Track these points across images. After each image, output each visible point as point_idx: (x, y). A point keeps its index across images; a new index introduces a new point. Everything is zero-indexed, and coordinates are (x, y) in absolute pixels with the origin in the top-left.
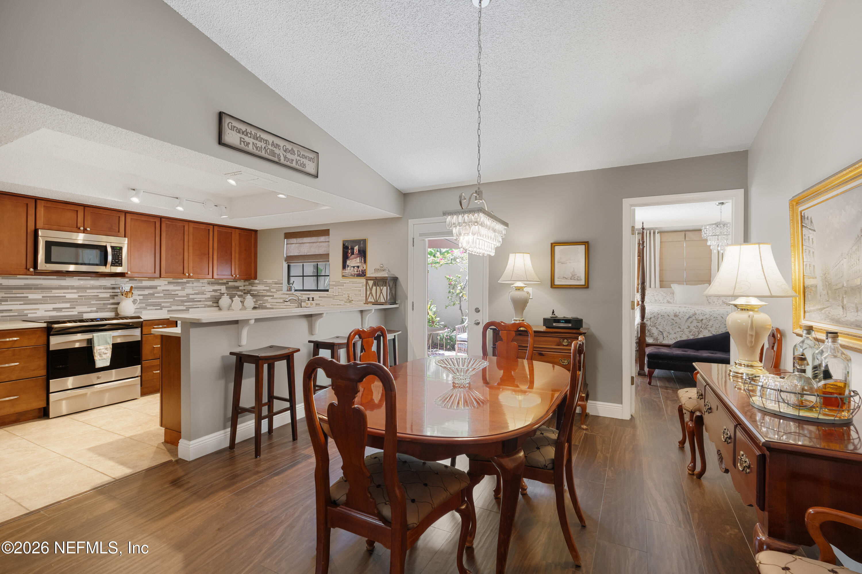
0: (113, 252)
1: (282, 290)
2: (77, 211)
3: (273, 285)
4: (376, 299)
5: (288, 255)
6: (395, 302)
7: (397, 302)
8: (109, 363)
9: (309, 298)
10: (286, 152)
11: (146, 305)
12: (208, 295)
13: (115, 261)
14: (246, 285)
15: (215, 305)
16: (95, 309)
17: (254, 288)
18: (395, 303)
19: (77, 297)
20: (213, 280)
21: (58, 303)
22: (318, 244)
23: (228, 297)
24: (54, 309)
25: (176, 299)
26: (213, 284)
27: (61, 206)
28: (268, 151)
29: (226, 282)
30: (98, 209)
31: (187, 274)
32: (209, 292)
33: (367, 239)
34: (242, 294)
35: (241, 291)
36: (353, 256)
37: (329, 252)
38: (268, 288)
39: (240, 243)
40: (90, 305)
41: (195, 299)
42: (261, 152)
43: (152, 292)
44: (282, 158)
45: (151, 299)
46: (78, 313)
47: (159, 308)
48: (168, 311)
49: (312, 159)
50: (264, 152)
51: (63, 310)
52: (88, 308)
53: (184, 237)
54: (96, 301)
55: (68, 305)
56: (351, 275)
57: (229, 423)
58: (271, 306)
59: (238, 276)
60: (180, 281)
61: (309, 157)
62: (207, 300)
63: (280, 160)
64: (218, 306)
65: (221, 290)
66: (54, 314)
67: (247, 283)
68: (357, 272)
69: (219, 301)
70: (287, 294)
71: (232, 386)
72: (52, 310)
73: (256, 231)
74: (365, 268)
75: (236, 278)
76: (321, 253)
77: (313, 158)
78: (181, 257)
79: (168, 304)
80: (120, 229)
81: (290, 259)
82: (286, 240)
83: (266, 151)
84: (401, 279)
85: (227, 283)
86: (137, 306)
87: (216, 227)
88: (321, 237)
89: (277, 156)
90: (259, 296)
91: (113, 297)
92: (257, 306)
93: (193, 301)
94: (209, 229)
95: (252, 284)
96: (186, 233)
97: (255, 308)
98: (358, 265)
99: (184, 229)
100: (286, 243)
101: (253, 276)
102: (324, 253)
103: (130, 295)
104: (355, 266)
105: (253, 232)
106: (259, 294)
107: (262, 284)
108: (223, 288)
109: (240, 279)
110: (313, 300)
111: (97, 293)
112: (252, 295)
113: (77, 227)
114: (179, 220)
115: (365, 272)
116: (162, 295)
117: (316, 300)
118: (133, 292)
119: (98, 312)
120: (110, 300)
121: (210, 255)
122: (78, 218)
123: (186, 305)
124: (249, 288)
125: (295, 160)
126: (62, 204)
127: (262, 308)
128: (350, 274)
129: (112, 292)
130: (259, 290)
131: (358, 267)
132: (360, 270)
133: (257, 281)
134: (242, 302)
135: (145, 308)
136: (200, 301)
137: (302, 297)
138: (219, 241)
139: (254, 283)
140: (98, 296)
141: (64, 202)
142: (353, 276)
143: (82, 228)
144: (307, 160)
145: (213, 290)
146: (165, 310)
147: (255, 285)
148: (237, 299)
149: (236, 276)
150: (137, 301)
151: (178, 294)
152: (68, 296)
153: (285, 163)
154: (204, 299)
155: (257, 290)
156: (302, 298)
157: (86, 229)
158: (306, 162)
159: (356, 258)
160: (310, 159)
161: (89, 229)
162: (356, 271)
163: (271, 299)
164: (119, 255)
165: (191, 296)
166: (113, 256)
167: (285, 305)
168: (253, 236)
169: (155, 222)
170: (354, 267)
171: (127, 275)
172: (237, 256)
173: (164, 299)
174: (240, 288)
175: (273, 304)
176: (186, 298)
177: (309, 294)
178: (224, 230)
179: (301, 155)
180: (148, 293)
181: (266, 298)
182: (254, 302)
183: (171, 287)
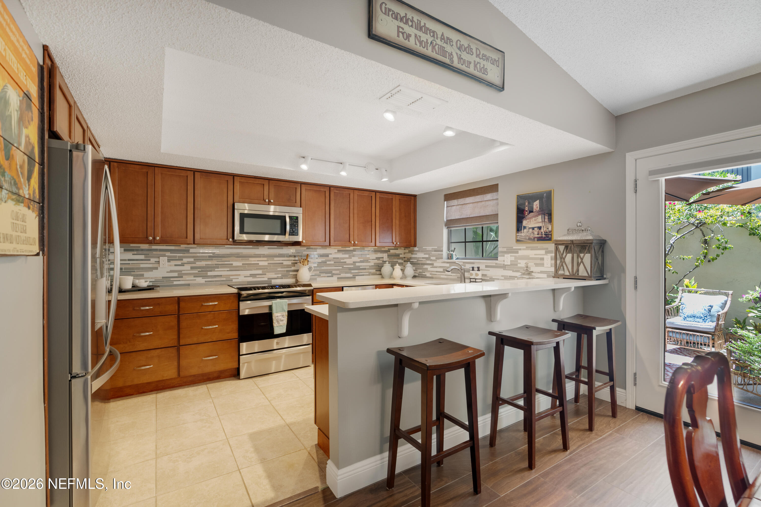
0: (291, 222)
1: (442, 258)
2: (264, 184)
3: (432, 253)
4: (573, 271)
5: (449, 219)
6: (603, 276)
7: (605, 276)
8: (285, 330)
9: (473, 268)
10: (460, 51)
11: (320, 272)
12: (372, 264)
13: (292, 230)
14: (406, 253)
15: (378, 273)
16: (280, 275)
17: (413, 256)
18: (601, 278)
19: (267, 264)
20: (376, 248)
21: (254, 270)
22: (483, 203)
23: (390, 265)
24: (252, 275)
25: (345, 266)
26: (376, 251)
27: (252, 181)
28: (437, 47)
29: (387, 250)
30: (279, 182)
31: (353, 242)
32: (373, 259)
33: (553, 190)
34: (403, 261)
35: (402, 259)
36: (531, 214)
37: (498, 211)
38: (427, 256)
39: (400, 210)
40: (277, 272)
41: (361, 267)
42: (427, 49)
43: (324, 260)
44: (455, 59)
45: (323, 267)
46: (268, 279)
47: (330, 275)
48: (338, 278)
49: (496, 61)
50: (430, 48)
51: (257, 276)
52: (275, 274)
53: (350, 205)
54: (281, 268)
55: (260, 272)
56: (530, 239)
57: (387, 445)
58: (430, 276)
59: (398, 243)
60: (347, 249)
61: (491, 58)
62: (371, 268)
63: (453, 62)
64: (381, 274)
65: (383, 258)
66: (251, 279)
67: (407, 251)
68: (538, 234)
69: (381, 268)
70: (447, 263)
71: (390, 392)
72: (249, 276)
73: (415, 196)
74: (550, 229)
75: (397, 245)
76: (488, 214)
77: (497, 59)
78: (348, 225)
79: (338, 272)
80: (297, 199)
81: (450, 223)
82: (446, 202)
83: (433, 48)
84: (612, 243)
85: (389, 251)
86: (312, 273)
87: (378, 194)
88: (487, 195)
89: (449, 56)
90: (419, 264)
91: (294, 264)
92: (417, 275)
93: (358, 268)
94: (372, 196)
95: (411, 252)
96: (351, 201)
97: (414, 277)
98: (540, 225)
99: (350, 197)
100: (446, 206)
101: (413, 243)
102: (492, 214)
103: (306, 262)
104: (535, 227)
105: (412, 197)
106: (419, 262)
107: (422, 251)
108: (385, 256)
109: (400, 247)
110: (479, 270)
111: (282, 260)
112: (412, 263)
113: (264, 200)
114: (346, 188)
115: (551, 234)
116: (332, 262)
117: (482, 270)
118: (309, 260)
119: (282, 278)
120: (291, 268)
121: (373, 222)
122: (265, 191)
123: (353, 273)
124: (409, 255)
125: (473, 62)
126: (252, 179)
127: (422, 277)
128: (527, 238)
129: (294, 260)
130: (419, 258)
131: (540, 228)
132: (542, 232)
133: (416, 249)
134: (403, 270)
135: (319, 276)
136: (365, 269)
137: (465, 266)
138: (381, 209)
139: (414, 251)
140: (282, 263)
141: (254, 177)
142: (532, 240)
143: (267, 200)
144: (489, 63)
145: (376, 258)
146: (335, 278)
147: (414, 253)
148: (398, 268)
149: (397, 243)
150: (312, 268)
151: (346, 262)
152: (261, 263)
153: (460, 66)
154: (368, 267)
155: (417, 258)
156: (465, 268)
157: (270, 202)
158: (488, 65)
159: (537, 216)
160: (494, 62)
161: (272, 201)
162: (536, 233)
163: (431, 267)
164: (296, 224)
165: (357, 264)
166: (291, 225)
167: (445, 275)
168: (412, 201)
169: (325, 191)
170: (533, 229)
171: (302, 244)
172: (398, 222)
173: (335, 267)
174: (401, 256)
175: (433, 273)
176: (352, 266)
177: (473, 263)
178: (385, 196)
179: (481, 55)
180: (322, 261)
181: (426, 266)
182: (414, 270)
183: (340, 255)
